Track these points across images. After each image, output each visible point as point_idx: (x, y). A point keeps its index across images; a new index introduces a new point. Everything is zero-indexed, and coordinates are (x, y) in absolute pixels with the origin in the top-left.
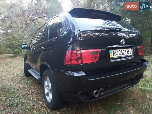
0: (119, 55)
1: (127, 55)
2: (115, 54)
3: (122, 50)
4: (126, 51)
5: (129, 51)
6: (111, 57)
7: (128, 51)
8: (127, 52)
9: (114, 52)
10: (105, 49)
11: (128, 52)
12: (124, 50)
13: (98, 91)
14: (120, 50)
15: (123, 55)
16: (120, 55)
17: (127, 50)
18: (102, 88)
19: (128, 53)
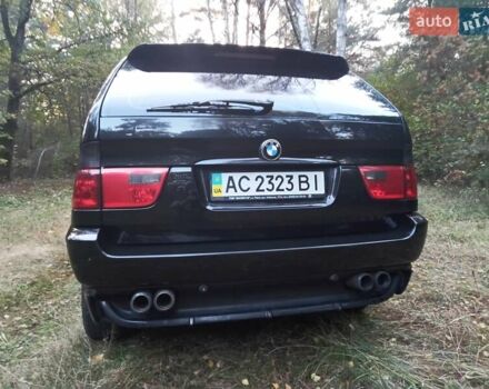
0: (253, 193)
1: (296, 192)
2: (234, 187)
3: (275, 174)
4: (295, 181)
5: (311, 182)
6: (214, 195)
7: (303, 179)
8: (300, 182)
9: (231, 178)
10: (189, 169)
11: (306, 182)
12: (284, 174)
13: (148, 297)
14: (264, 174)
15: (274, 193)
16: (258, 190)
17: (300, 176)
18: (165, 289)
19: (304, 186)
